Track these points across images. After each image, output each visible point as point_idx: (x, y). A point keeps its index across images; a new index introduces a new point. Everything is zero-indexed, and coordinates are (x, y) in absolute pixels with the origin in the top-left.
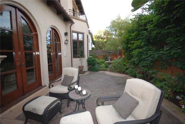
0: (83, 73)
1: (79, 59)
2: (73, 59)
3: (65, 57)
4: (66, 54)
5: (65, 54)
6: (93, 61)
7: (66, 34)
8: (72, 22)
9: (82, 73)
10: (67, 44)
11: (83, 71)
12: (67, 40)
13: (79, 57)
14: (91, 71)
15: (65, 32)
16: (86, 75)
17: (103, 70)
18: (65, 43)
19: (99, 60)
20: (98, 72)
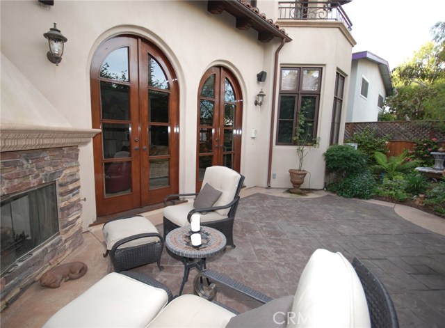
0: (301, 194)
1: (294, 148)
2: (275, 147)
3: (253, 140)
4: (256, 132)
5: (253, 131)
6: (348, 159)
7: (261, 77)
8: (283, 38)
9: (299, 190)
10: (261, 104)
11: (302, 186)
12: (261, 95)
13: (295, 144)
14: (334, 192)
15: (259, 72)
16: (307, 200)
17: (391, 199)
18: (256, 103)
19: (392, 158)
20: (363, 201)
